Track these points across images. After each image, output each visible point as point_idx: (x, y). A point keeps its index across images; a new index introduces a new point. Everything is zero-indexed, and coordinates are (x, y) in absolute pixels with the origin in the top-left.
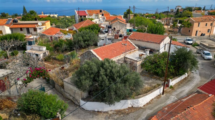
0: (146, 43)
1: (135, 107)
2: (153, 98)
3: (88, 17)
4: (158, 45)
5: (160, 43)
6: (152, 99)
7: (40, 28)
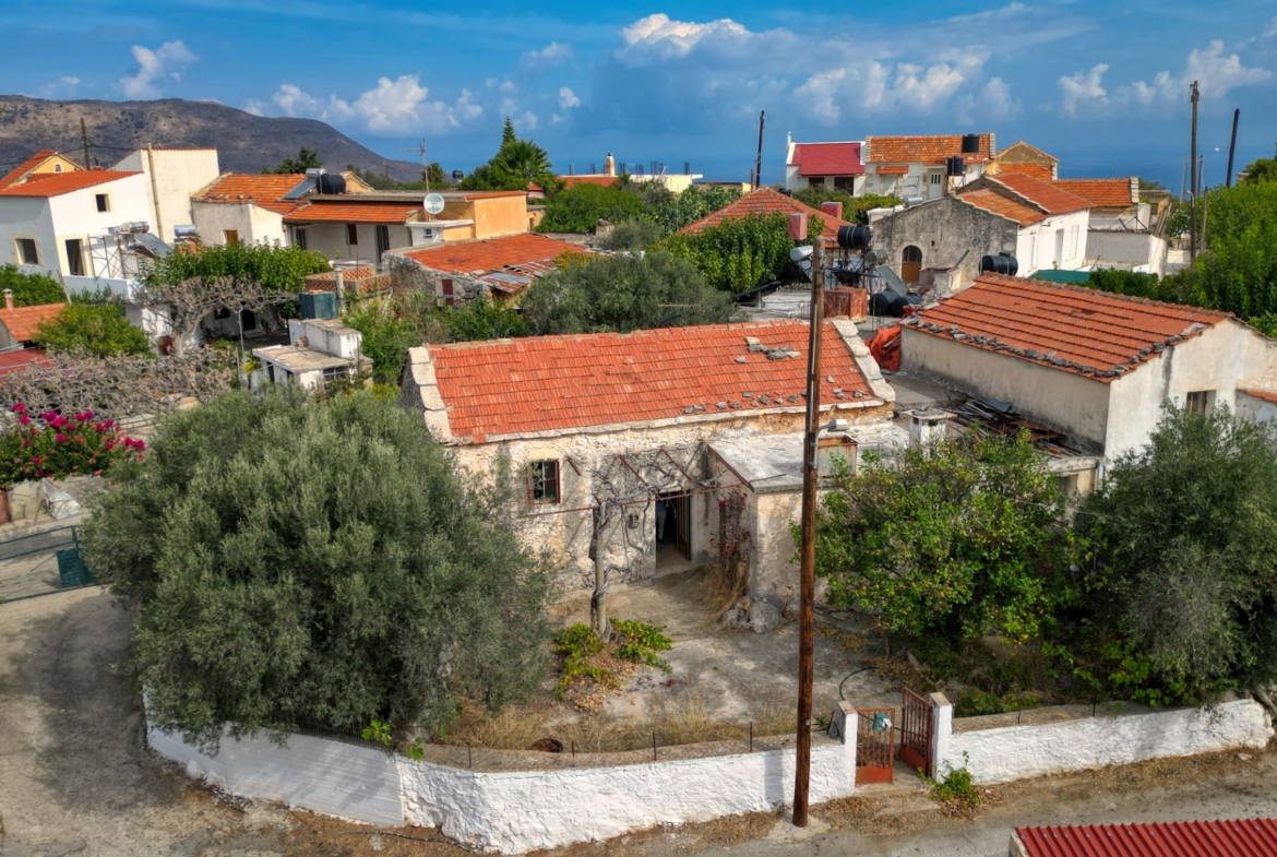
0: (1017, 367)
1: (457, 843)
2: (677, 821)
3: (867, 184)
4: (1095, 387)
5: (1104, 378)
6: (658, 830)
7: (428, 231)
